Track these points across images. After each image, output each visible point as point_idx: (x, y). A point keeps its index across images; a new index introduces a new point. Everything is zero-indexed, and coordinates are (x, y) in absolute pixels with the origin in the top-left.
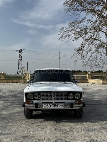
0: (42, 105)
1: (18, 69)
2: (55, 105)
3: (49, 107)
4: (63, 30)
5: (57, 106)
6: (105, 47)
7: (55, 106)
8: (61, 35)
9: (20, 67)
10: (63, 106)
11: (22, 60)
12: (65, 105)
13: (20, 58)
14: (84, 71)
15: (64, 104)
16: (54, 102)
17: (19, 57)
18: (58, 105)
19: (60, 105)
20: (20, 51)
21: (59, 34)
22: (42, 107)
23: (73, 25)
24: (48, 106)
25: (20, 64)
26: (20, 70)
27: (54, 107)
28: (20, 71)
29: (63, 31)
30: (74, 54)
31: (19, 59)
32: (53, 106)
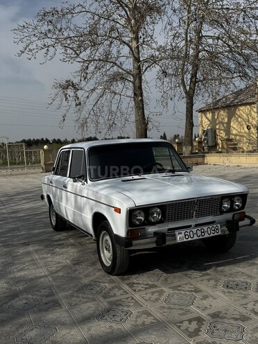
0: (175, 235)
2: (203, 231)
3: (190, 239)
4: (25, 30)
5: (206, 234)
6: (130, 81)
7: (203, 234)
8: (24, 45)
10: (217, 231)
14: (54, 140)
15: (219, 225)
16: (193, 224)
18: (209, 229)
19: (213, 229)
21: (15, 40)
22: (175, 239)
23: (50, 18)
24: (187, 237)
29: (26, 34)
30: (53, 96)
32: (199, 233)
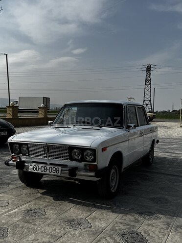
1: (144, 101)
2: (46, 168)
3: (36, 171)
5: (48, 171)
7: (45, 170)
9: (147, 97)
10: (58, 172)
11: (150, 84)
12: (61, 170)
13: (148, 81)
15: (60, 168)
16: (48, 162)
17: (146, 80)
18: (51, 168)
19: (54, 169)
20: (149, 69)
22: (28, 168)
24: (34, 169)
25: (148, 92)
26: (147, 102)
27: (43, 172)
28: (147, 105)
31: (146, 84)
